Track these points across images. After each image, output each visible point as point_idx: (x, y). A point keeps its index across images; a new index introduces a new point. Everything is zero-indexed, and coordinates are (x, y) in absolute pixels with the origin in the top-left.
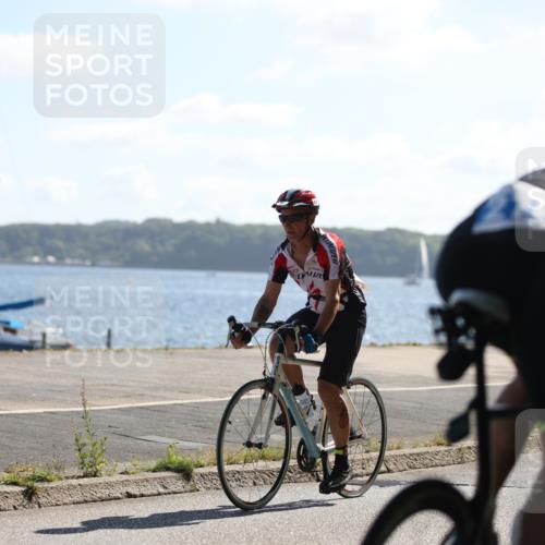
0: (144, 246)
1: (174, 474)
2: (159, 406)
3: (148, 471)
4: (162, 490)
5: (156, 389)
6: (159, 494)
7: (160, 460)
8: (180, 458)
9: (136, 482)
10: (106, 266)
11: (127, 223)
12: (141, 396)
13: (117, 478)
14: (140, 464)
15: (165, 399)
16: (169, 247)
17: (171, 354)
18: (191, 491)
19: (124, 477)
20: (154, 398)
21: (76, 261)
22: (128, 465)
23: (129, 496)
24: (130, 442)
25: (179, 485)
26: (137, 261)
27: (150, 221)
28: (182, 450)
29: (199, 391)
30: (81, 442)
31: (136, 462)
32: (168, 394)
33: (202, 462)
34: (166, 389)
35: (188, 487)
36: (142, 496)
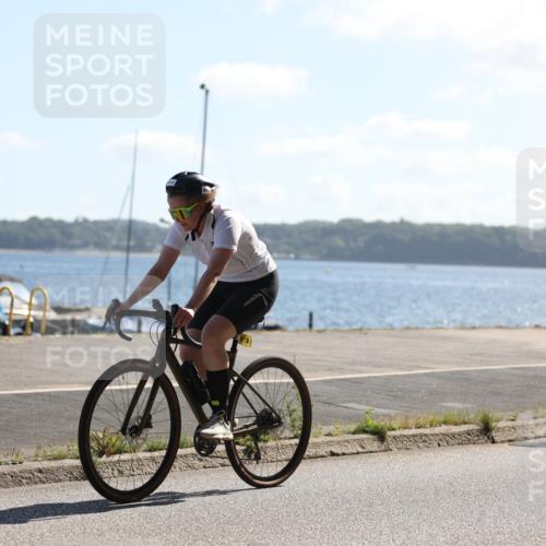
0: (339, 242)
1: (370, 436)
2: (356, 378)
3: (348, 433)
4: (360, 450)
5: (354, 364)
6: (358, 453)
7: (358, 424)
8: (375, 423)
9: (338, 442)
10: (307, 259)
11: (324, 223)
12: (341, 370)
13: (322, 439)
14: (342, 428)
15: (360, 372)
16: (361, 242)
17: (365, 334)
18: (386, 451)
19: (329, 438)
20: (352, 371)
21: (283, 255)
22: (331, 428)
23: (333, 454)
24: (332, 408)
25: (375, 445)
26: (333, 255)
27: (344, 221)
28: (378, 416)
29: (390, 366)
30: (292, 408)
31: (338, 426)
32: (363, 368)
33: (394, 426)
34: (361, 364)
35: (383, 448)
36: (344, 454)
